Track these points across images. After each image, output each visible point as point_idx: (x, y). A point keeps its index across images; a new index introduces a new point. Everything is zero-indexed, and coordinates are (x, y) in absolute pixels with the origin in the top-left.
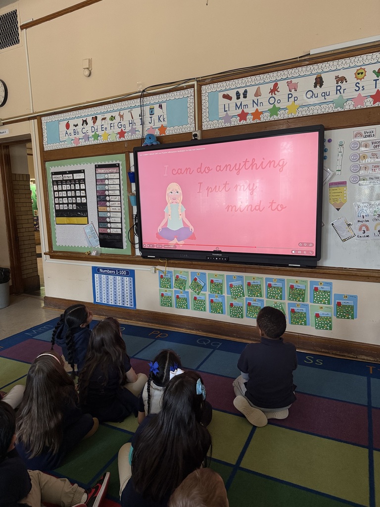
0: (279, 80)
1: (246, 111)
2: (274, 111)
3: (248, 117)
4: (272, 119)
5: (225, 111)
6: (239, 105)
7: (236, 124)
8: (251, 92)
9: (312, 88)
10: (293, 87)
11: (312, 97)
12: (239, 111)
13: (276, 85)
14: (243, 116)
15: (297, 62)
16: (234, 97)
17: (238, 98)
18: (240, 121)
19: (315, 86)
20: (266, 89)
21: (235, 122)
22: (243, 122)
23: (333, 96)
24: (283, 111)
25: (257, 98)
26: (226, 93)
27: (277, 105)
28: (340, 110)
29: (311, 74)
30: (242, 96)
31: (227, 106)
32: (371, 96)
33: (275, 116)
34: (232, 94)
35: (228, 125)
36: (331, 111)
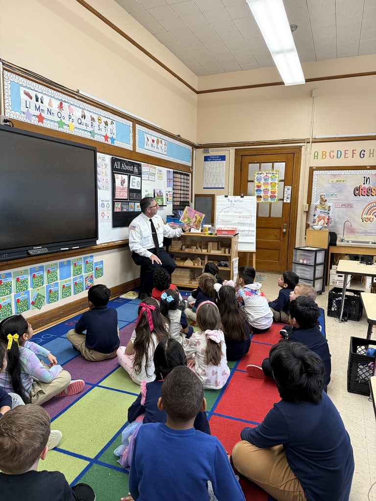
0: (63, 101)
1: (43, 115)
2: (61, 124)
3: (44, 121)
4: (60, 130)
5: (26, 107)
6: (38, 107)
7: (35, 123)
8: (46, 100)
9: (81, 118)
10: (71, 110)
11: (80, 124)
12: (38, 113)
13: (61, 104)
14: (41, 118)
15: (73, 94)
16: (34, 98)
17: (37, 101)
18: (39, 122)
19: (82, 117)
20: (56, 104)
21: (34, 121)
22: (40, 124)
23: (89, 129)
24: (66, 127)
25: (51, 108)
26: (27, 90)
27: (63, 121)
28: (93, 139)
29: (79, 107)
30: (39, 100)
31: (28, 103)
32: (104, 136)
33: (62, 129)
34: (33, 94)
35: (29, 122)
36: (89, 138)
